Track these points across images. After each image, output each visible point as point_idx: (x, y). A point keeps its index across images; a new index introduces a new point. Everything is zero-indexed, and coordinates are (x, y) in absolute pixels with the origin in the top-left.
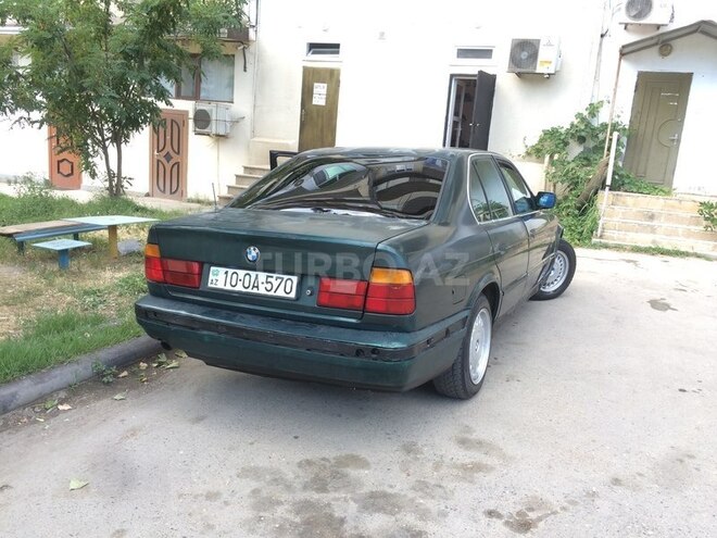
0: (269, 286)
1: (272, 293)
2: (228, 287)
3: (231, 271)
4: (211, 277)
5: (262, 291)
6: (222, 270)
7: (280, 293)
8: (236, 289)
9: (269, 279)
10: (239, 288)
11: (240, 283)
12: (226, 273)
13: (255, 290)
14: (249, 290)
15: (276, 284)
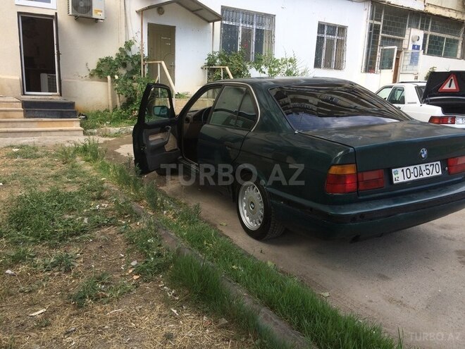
0: (428, 172)
1: (430, 175)
2: (407, 180)
3: (405, 169)
4: (394, 176)
5: (425, 176)
6: (399, 170)
7: (435, 174)
8: (411, 179)
9: (427, 167)
10: (413, 178)
11: (412, 175)
12: (403, 170)
13: (421, 177)
14: (418, 178)
15: (431, 168)
